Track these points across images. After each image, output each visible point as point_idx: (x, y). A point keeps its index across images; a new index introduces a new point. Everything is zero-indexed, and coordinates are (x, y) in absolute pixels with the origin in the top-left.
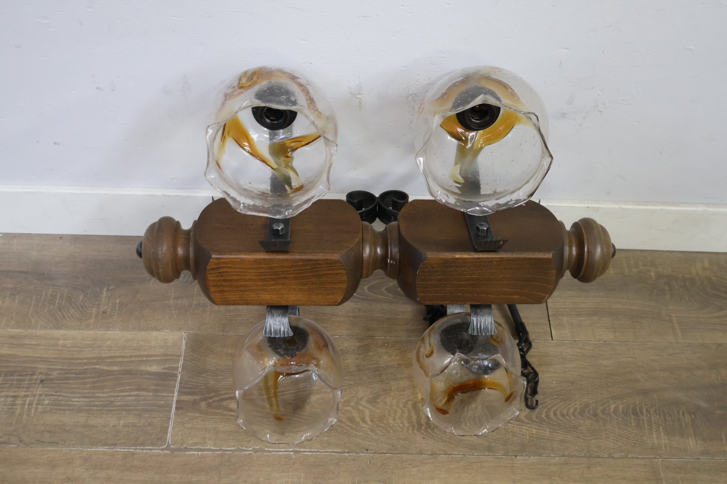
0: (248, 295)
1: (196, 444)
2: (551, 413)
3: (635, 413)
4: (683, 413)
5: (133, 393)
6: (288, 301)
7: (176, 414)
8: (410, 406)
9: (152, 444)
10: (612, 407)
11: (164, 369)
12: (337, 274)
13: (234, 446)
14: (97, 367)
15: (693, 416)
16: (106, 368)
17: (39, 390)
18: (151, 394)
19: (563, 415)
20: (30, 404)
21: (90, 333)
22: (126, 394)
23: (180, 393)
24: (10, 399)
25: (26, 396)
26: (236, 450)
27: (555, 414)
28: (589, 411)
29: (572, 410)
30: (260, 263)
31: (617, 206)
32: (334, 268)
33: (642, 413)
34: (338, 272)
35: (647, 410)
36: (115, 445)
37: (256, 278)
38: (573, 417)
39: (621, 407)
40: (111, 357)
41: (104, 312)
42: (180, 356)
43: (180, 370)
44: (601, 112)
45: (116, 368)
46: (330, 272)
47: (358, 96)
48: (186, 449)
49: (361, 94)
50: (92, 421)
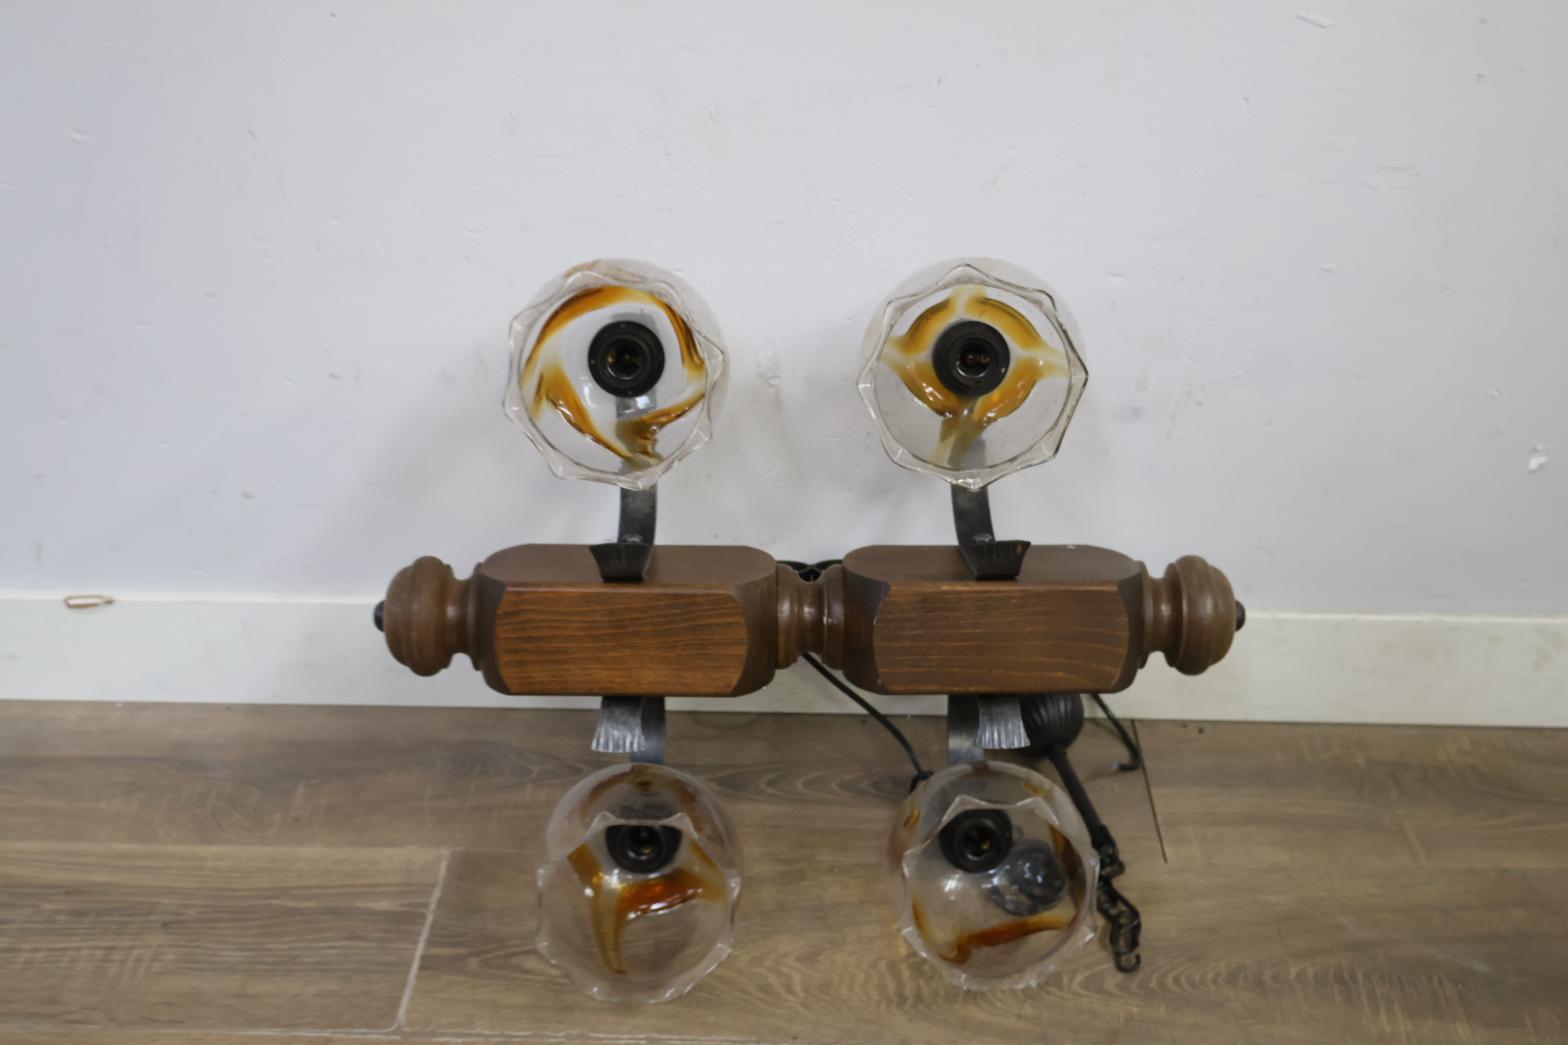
0: (567, 670)
1: (454, 1025)
2: (1169, 981)
3: (1340, 980)
4: (1440, 981)
5: (337, 944)
6: (641, 684)
7: (418, 978)
8: (882, 966)
9: (367, 1026)
10: (1293, 971)
11: (402, 905)
12: (729, 624)
13: (527, 1029)
14: (275, 902)
15: (1460, 986)
16: (291, 904)
17: (157, 939)
18: (373, 945)
19: (1192, 984)
20: (139, 960)
21: (267, 850)
22: (325, 944)
23: (430, 943)
24: (100, 953)
25: (131, 948)
26: (532, 1036)
27: (1176, 980)
28: (1246, 977)
29: (1211, 975)
30: (592, 601)
31: (1267, 616)
32: (723, 611)
33: (1354, 980)
34: (732, 620)
35: (1365, 976)
36: (294, 1026)
37: (583, 633)
38: (1213, 987)
39: (1310, 972)
40: (302, 888)
41: (297, 819)
42: (433, 886)
43: (433, 907)
44: (1200, 404)
45: (309, 904)
46: (717, 621)
47: (773, 382)
48: (434, 1034)
49: (777, 377)
50: (255, 988)
